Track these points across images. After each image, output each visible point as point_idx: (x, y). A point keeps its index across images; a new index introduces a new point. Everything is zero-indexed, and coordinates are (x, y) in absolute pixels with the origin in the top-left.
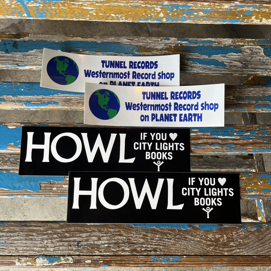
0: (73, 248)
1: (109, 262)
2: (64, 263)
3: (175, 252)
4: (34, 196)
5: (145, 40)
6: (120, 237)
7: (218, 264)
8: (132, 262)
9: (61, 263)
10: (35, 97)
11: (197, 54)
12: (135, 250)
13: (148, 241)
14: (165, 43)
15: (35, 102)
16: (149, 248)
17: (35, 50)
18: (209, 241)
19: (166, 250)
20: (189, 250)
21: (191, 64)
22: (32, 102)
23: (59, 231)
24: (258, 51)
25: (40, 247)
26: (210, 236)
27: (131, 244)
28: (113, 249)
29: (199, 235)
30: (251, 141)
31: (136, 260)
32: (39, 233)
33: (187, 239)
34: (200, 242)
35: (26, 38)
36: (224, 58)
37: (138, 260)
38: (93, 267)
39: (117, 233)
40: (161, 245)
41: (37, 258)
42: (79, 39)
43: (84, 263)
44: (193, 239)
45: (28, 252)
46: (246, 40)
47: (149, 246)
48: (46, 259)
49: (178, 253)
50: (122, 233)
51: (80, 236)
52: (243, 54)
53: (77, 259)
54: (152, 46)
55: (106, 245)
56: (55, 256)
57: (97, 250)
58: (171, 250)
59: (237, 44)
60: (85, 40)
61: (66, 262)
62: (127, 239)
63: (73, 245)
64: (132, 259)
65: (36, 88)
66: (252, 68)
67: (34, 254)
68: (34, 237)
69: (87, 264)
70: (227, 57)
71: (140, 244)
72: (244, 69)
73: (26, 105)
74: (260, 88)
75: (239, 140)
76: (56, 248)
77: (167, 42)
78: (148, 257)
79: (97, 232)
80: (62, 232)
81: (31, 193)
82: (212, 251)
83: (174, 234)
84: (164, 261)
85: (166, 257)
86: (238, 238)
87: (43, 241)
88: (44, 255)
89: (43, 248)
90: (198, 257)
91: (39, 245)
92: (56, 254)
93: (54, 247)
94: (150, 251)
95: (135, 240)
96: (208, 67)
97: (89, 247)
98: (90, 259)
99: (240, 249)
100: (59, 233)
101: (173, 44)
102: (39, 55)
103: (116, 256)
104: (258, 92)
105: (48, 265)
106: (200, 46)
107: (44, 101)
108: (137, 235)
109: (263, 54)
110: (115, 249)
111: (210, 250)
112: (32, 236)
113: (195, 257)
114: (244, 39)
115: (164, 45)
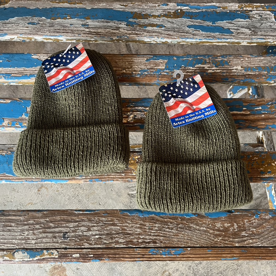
0: (58, 240)
1: (100, 256)
2: (48, 258)
3: (178, 244)
4: (14, 180)
5: (141, 6)
6: (113, 227)
7: (228, 257)
8: (127, 256)
9: (44, 257)
10: (16, 69)
11: (199, 20)
12: (131, 242)
13: (146, 231)
14: (163, 9)
15: (15, 75)
16: (147, 239)
17: (16, 17)
18: (216, 230)
19: (167, 241)
20: (193, 241)
21: (193, 31)
22: (12, 75)
23: (42, 220)
24: (268, 16)
25: (20, 239)
26: (218, 225)
27: (126, 234)
28: (105, 241)
29: (205, 223)
30: (263, 116)
31: (132, 253)
32: (18, 223)
33: (191, 228)
34: (206, 232)
35: (7, 6)
36: (230, 25)
37: (134, 253)
38: (82, 262)
39: (110, 222)
40: (161, 236)
41: (16, 252)
42: (66, 5)
43: (71, 258)
44: (198, 228)
45: (6, 245)
46: (255, 4)
47: (147, 237)
48: (26, 253)
49: (181, 245)
50: (115, 222)
51: (67, 226)
52: (251, 19)
53: (63, 252)
54: (148, 12)
55: (97, 237)
56: (37, 250)
57: (87, 242)
58: (173, 241)
59: (245, 9)
60: (73, 6)
61: (50, 257)
62: (121, 229)
63: (58, 237)
64: (127, 252)
65: (17, 59)
66: (262, 35)
67: (13, 248)
68: (13, 228)
69: (75, 259)
70: (234, 23)
71: (137, 234)
72: (253, 37)
73: (5, 78)
74: (272, 57)
75: (249, 115)
76: (39, 240)
77: (165, 7)
78: (146, 249)
79: (86, 221)
80: (45, 222)
81: (10, 178)
82: (221, 242)
83: (176, 223)
84: (165, 255)
85: (167, 249)
86: (251, 227)
87: (23, 232)
88: (24, 249)
89: (23, 240)
90: (204, 249)
91: (18, 237)
92: (38, 247)
93: (36, 239)
94: (149, 243)
95: (131, 231)
96: (212, 34)
97: (77, 239)
98: (78, 252)
99: (254, 239)
100: (42, 223)
101: (172, 10)
102: (21, 23)
103: (109, 249)
104: (270, 62)
105: (29, 260)
106: (202, 11)
107: (26, 74)
108: (133, 225)
109: (274, 20)
110: (108, 241)
111: (218, 241)
112: (11, 226)
113: (201, 249)
114: (253, 4)
115: (162, 11)
